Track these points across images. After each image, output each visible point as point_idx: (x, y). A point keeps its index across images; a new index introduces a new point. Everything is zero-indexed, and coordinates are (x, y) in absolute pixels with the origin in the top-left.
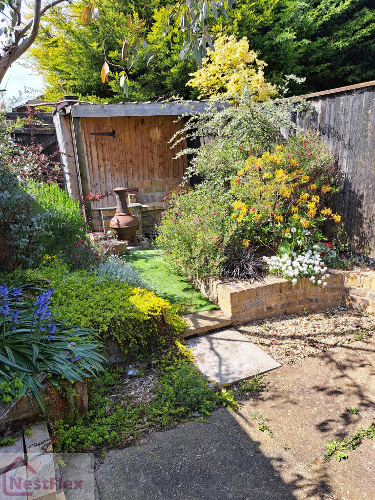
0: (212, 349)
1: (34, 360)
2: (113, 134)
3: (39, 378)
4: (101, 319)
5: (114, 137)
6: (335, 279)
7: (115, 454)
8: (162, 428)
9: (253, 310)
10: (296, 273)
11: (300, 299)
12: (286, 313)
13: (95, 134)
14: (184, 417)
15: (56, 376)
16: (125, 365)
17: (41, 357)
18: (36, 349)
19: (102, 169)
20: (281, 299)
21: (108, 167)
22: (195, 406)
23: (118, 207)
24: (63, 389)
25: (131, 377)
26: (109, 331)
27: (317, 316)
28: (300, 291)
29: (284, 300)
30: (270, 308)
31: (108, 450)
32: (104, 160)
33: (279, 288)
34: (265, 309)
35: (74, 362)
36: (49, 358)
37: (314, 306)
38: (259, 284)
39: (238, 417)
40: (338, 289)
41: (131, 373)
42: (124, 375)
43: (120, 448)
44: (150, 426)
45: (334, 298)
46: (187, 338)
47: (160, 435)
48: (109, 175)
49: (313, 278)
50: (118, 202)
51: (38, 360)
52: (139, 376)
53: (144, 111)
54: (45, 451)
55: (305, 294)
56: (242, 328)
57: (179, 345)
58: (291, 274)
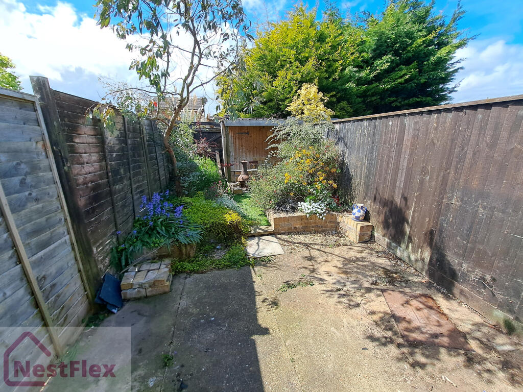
0: (258, 243)
1: (171, 233)
2: (248, 133)
3: (171, 240)
4: (207, 222)
5: (248, 134)
6: (332, 217)
7: (196, 275)
8: (219, 269)
9: (286, 228)
10: (309, 211)
11: (313, 225)
12: (304, 231)
13: (239, 133)
14: (229, 267)
15: (177, 240)
16: (217, 244)
17: (175, 233)
18: (173, 229)
19: (241, 150)
20: (301, 224)
21: (244, 150)
22: (236, 263)
23: (242, 171)
24: (180, 246)
25: (218, 249)
26: (210, 228)
27: (319, 235)
28: (313, 221)
29: (304, 225)
30: (295, 228)
31: (194, 274)
32: (242, 146)
33: (301, 218)
34: (293, 228)
35: (186, 236)
36: (177, 233)
37: (320, 230)
38: (290, 215)
39: (252, 270)
40: (334, 222)
41: (218, 247)
42: (215, 248)
43: (199, 273)
44: (215, 268)
45: (331, 226)
46: (248, 237)
47: (216, 272)
48: (244, 154)
49: (318, 215)
50: (242, 168)
51: (173, 234)
52: (221, 249)
53: (260, 123)
54: (167, 267)
55: (315, 223)
56: (279, 236)
57: (243, 238)
58: (307, 212)
